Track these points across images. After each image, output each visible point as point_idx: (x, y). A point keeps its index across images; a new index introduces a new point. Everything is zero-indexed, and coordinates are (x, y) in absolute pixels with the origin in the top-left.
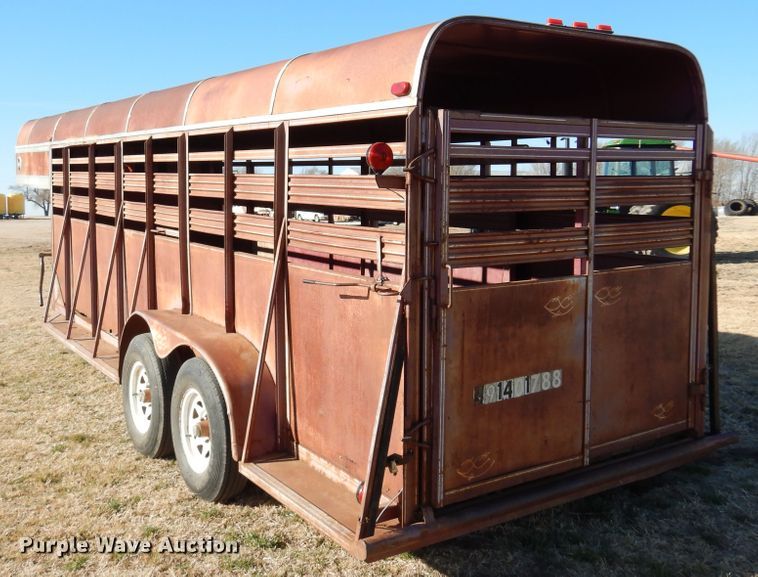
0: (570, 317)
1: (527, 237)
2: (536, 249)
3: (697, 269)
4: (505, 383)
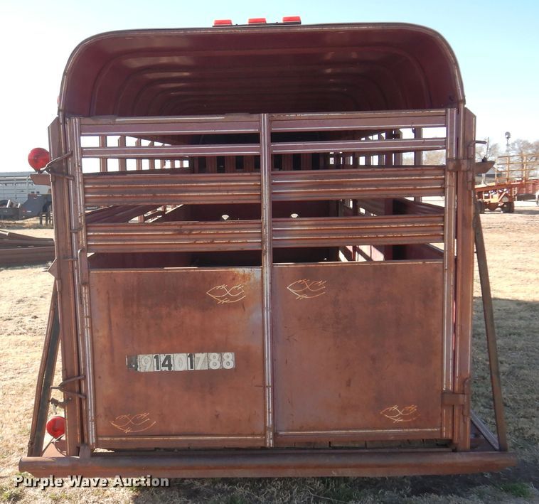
0: (242, 305)
1: (177, 228)
2: (189, 239)
3: (453, 269)
4: (162, 357)
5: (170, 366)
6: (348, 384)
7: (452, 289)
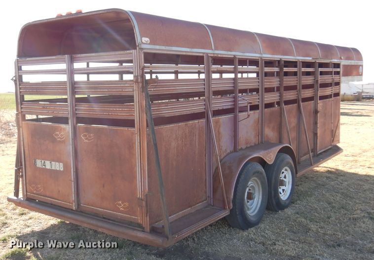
1: (44, 105)
2: (47, 111)
3: (139, 133)
4: (43, 161)
5: (45, 166)
6: (104, 187)
7: (139, 144)
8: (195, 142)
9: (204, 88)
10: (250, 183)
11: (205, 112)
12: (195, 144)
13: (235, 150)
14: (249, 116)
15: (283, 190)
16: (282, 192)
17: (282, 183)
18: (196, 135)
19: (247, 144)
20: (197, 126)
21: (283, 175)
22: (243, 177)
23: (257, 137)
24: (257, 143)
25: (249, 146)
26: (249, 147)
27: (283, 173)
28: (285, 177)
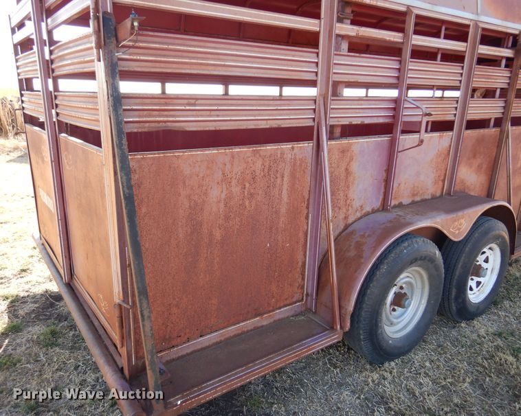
4: (43, 192)
8: (281, 190)
9: (316, 73)
10: (404, 278)
11: (313, 127)
12: (280, 195)
13: (384, 207)
14: (421, 142)
15: (478, 283)
16: (474, 286)
17: (478, 271)
18: (283, 177)
19: (414, 195)
20: (288, 156)
21: (484, 257)
22: (384, 268)
23: (441, 183)
24: (438, 195)
25: (418, 199)
26: (417, 202)
27: (484, 253)
28: (486, 261)
